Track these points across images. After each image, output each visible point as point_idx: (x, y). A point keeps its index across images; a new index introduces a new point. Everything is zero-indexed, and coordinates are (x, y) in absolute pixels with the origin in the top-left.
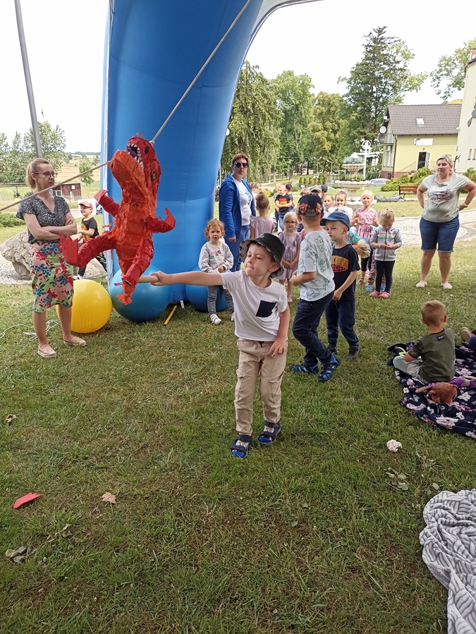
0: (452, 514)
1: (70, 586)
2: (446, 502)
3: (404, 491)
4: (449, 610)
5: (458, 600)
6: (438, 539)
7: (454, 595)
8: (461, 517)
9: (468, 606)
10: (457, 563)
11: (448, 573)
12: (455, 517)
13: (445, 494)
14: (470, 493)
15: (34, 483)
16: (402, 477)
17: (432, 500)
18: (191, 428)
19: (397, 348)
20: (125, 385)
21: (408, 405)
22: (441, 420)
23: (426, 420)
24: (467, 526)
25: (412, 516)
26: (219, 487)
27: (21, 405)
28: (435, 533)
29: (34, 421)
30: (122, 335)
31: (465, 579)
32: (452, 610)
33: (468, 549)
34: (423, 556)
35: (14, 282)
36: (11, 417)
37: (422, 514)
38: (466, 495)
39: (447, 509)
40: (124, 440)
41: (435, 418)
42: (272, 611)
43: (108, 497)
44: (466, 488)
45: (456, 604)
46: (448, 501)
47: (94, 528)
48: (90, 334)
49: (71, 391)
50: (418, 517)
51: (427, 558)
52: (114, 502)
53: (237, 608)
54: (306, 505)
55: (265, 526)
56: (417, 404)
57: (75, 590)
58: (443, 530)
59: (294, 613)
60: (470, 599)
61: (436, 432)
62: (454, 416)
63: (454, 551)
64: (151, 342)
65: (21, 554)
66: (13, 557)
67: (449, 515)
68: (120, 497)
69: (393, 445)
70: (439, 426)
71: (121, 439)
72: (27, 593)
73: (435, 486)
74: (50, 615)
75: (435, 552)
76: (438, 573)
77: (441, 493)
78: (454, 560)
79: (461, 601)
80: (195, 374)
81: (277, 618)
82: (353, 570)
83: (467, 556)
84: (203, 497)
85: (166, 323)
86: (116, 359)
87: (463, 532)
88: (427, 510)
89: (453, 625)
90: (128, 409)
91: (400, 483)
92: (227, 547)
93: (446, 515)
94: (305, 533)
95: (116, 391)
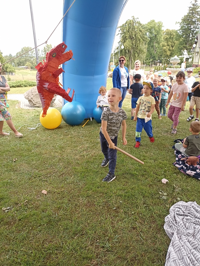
0: (182, 211)
1: (23, 223)
2: (181, 206)
3: (164, 200)
4: (169, 248)
5: (174, 245)
6: (173, 220)
7: (173, 243)
8: (186, 212)
9: (178, 248)
10: (178, 230)
11: (173, 234)
12: (183, 212)
13: (181, 203)
14: (193, 203)
15: (19, 184)
16: (165, 194)
17: (175, 204)
18: (83, 168)
19: (178, 141)
20: (61, 150)
21: (176, 165)
22: (189, 172)
23: (182, 172)
24: (187, 216)
25: (165, 210)
26: (88, 191)
27: (20, 155)
28: (172, 218)
29: (23, 161)
30: (64, 130)
31: (180, 237)
32: (170, 248)
33: (185, 225)
34: (164, 226)
35: (28, 108)
36: (15, 159)
37: (169, 209)
38: (191, 204)
39: (180, 209)
40: (56, 171)
41: (186, 171)
42: (96, 240)
43: (44, 192)
44: (192, 201)
45: (173, 246)
46: (182, 205)
47: (36, 202)
48: (52, 129)
49: (40, 151)
50: (167, 210)
51: (166, 227)
52: (46, 194)
53: (83, 237)
54: (121, 202)
55: (102, 208)
56: (180, 165)
57: (24, 224)
58: (176, 217)
59: (105, 242)
60: (179, 245)
61: (185, 177)
62: (195, 171)
63: (179, 226)
64: (75, 134)
65: (8, 210)
66: (5, 210)
67: (181, 211)
68: (49, 192)
69: (164, 181)
70: (187, 174)
71: (55, 170)
72: (7, 223)
73: (179, 199)
74: (13, 232)
75: (170, 225)
76: (169, 233)
77: (180, 202)
78: (177, 229)
79: (175, 245)
80: (90, 147)
81: (98, 243)
82: (134, 228)
83: (184, 228)
84: (81, 195)
85: (83, 126)
86: (60, 140)
87: (185, 218)
88: (172, 208)
89: (169, 254)
90: (60, 159)
91: (163, 196)
92: (85, 215)
93: (179, 211)
94: (117, 212)
95: (57, 152)
